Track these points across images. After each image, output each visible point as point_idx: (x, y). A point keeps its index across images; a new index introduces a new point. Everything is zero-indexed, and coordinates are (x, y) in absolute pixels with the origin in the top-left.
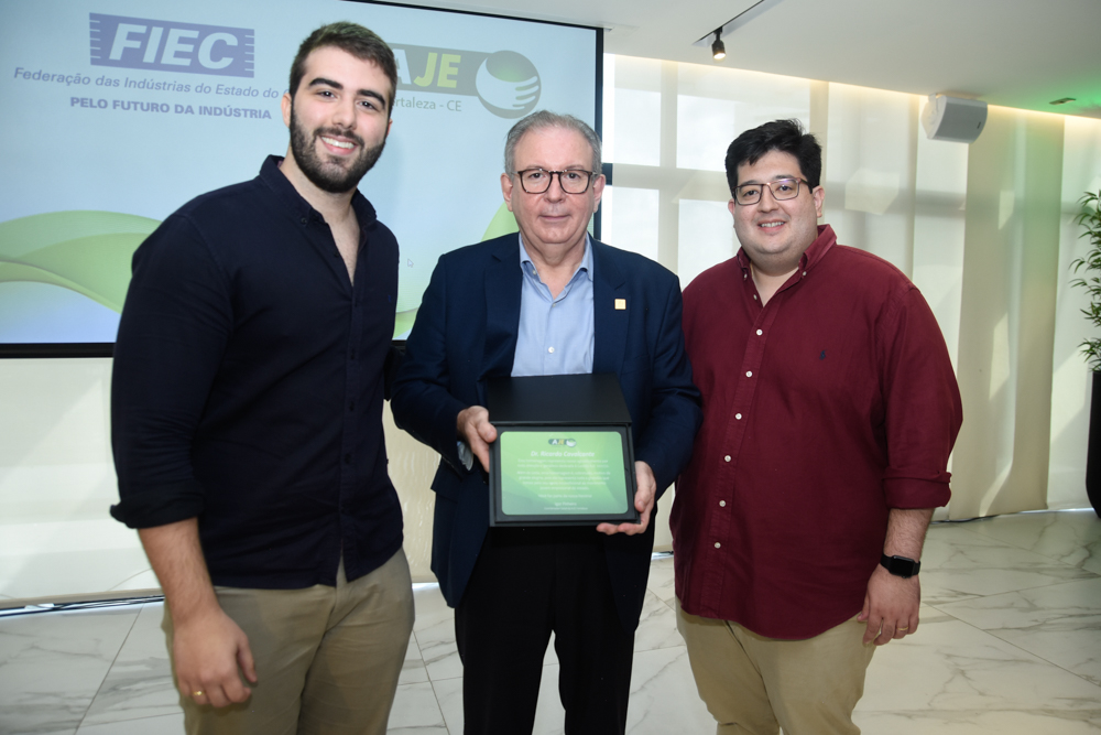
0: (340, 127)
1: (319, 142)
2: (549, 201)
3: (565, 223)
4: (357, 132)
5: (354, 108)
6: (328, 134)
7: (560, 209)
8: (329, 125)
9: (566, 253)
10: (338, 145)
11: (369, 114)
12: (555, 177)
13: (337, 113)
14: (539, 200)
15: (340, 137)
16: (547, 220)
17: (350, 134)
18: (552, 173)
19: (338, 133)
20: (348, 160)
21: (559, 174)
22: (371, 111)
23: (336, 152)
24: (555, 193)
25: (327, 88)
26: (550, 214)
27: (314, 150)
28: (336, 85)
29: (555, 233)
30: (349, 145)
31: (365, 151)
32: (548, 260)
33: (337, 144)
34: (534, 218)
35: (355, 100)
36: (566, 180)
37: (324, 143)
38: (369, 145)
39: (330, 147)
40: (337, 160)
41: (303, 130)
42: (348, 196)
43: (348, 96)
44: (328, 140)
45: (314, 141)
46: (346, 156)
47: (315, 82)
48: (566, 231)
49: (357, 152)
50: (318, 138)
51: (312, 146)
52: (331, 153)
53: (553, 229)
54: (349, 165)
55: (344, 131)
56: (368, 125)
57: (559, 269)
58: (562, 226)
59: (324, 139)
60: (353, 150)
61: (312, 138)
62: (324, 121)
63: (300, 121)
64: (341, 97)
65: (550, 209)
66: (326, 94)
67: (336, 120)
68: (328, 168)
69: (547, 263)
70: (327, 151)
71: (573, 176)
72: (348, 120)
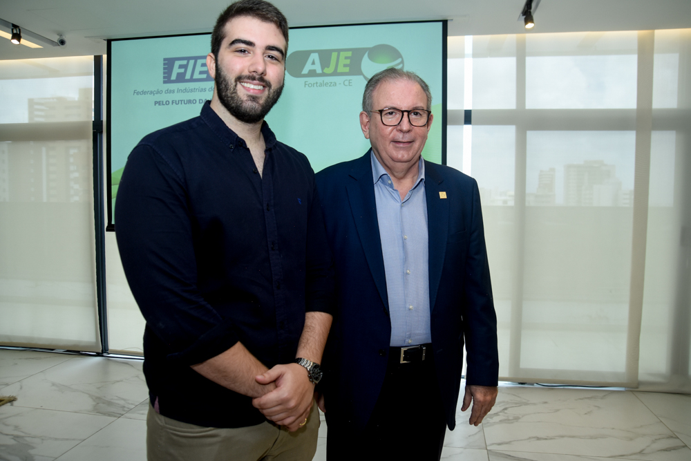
0: (255, 74)
1: (239, 86)
2: (401, 131)
3: (411, 147)
4: (267, 78)
5: (264, 60)
6: (246, 80)
7: (407, 137)
8: (246, 73)
9: (409, 170)
10: (254, 87)
11: (273, 64)
12: (406, 114)
13: (252, 65)
14: (392, 130)
15: (255, 82)
16: (397, 145)
17: (262, 79)
18: (403, 112)
19: (253, 79)
20: (261, 97)
21: (409, 112)
22: (275, 61)
23: (251, 93)
24: (405, 126)
25: (243, 46)
26: (401, 140)
27: (236, 93)
28: (250, 44)
29: (402, 154)
30: (261, 87)
31: (272, 91)
32: (396, 174)
33: (252, 86)
34: (387, 143)
35: (263, 54)
36: (413, 116)
37: (243, 86)
38: (274, 86)
39: (248, 89)
40: (254, 98)
41: (227, 78)
42: (259, 126)
43: (259, 50)
44: (245, 85)
45: (236, 86)
46: (259, 95)
47: (233, 43)
48: (411, 153)
49: (266, 93)
50: (238, 83)
51: (234, 89)
52: (249, 94)
53: (401, 152)
54: (262, 101)
55: (257, 77)
56: (273, 72)
57: (402, 181)
58: (408, 149)
59: (243, 84)
60: (263, 90)
61: (234, 84)
62: (242, 71)
63: (224, 72)
64: (253, 52)
65: (400, 137)
66: (243, 51)
67: (252, 69)
68: (248, 105)
69: (394, 176)
70: (245, 92)
71: (416, 114)
72: (260, 69)
